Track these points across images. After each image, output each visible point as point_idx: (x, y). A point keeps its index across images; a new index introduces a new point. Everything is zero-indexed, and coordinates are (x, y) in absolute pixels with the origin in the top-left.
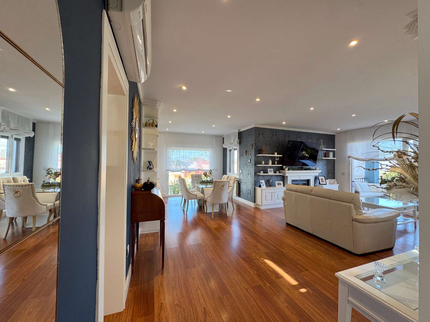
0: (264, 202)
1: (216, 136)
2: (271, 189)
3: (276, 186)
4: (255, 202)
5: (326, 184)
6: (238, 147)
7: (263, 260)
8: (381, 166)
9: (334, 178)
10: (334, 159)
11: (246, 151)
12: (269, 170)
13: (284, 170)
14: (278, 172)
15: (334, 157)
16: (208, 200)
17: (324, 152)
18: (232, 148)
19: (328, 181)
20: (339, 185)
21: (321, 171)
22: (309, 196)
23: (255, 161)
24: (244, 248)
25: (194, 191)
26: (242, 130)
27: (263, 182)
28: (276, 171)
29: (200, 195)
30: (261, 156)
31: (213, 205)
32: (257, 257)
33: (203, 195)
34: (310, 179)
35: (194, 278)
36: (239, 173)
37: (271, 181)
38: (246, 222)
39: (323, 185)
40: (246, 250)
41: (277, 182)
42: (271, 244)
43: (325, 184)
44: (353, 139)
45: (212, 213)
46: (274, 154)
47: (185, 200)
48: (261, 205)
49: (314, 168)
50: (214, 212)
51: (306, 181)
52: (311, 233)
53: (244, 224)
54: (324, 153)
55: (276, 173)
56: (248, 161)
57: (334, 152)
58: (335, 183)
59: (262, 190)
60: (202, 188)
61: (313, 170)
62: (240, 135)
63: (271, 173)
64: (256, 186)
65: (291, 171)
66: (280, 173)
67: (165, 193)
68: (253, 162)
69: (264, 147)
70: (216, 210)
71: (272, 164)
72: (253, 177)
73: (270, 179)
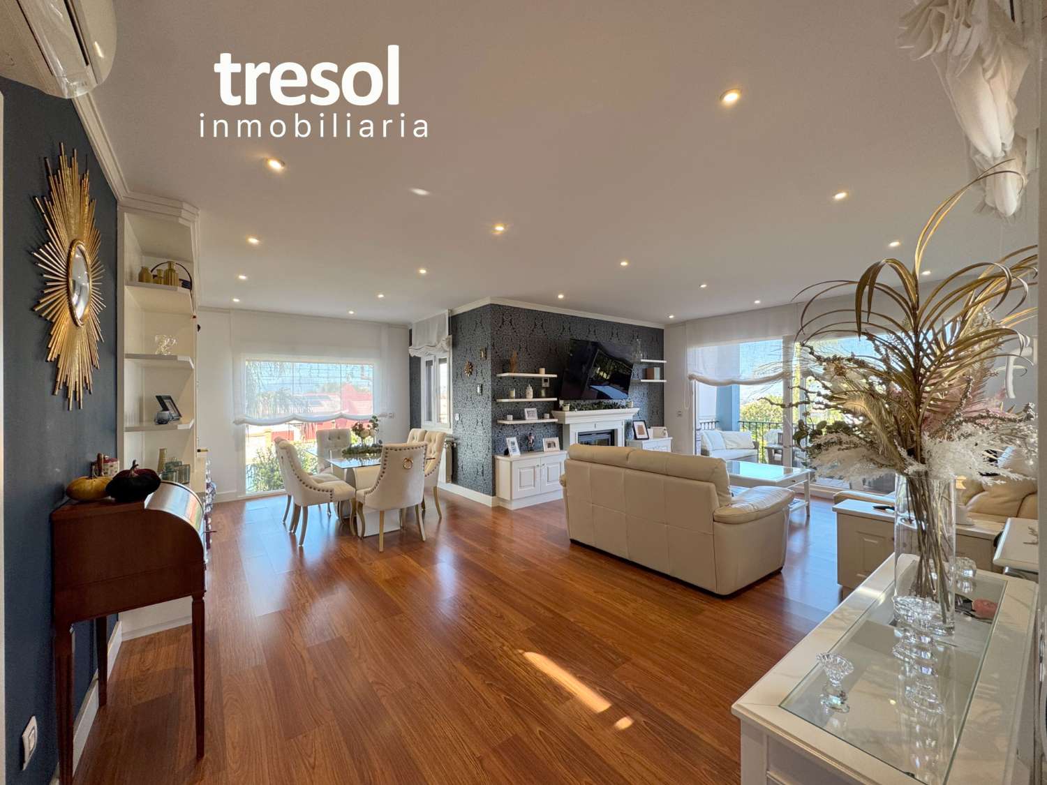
0: (518, 492)
2: (533, 459)
3: (543, 451)
4: (494, 494)
5: (648, 439)
6: (448, 355)
7: (521, 654)
8: (807, 396)
9: (663, 426)
10: (663, 383)
11: (471, 366)
12: (528, 412)
13: (561, 409)
14: (548, 415)
15: (662, 378)
16: (367, 503)
17: (644, 367)
18: (435, 357)
19: (651, 431)
20: (671, 438)
21: (638, 409)
22: (622, 470)
23: (493, 390)
24: (470, 628)
25: (325, 477)
26: (460, 310)
27: (512, 442)
28: (543, 414)
29: (341, 487)
30: (509, 377)
31: (382, 513)
32: (505, 648)
33: (353, 489)
34: (617, 430)
35: (313, 768)
36: (454, 419)
37: (533, 437)
38: (472, 550)
39: (643, 441)
40: (475, 633)
41: (545, 441)
42: (539, 603)
43: (646, 437)
44: (699, 340)
45: (378, 535)
46: (538, 372)
47: (297, 509)
48: (509, 499)
49: (624, 404)
50: (385, 533)
51: (608, 433)
52: (628, 559)
53: (467, 556)
54: (643, 370)
55: (543, 418)
56: (476, 389)
57: (661, 366)
58: (665, 434)
59: (511, 463)
60: (350, 470)
61: (623, 407)
62: (455, 322)
63: (531, 417)
64: (497, 454)
65: (576, 413)
66: (551, 417)
67: (235, 491)
68: (487, 392)
69: (515, 354)
70: (393, 524)
71: (534, 398)
72: (490, 430)
73: (530, 434)
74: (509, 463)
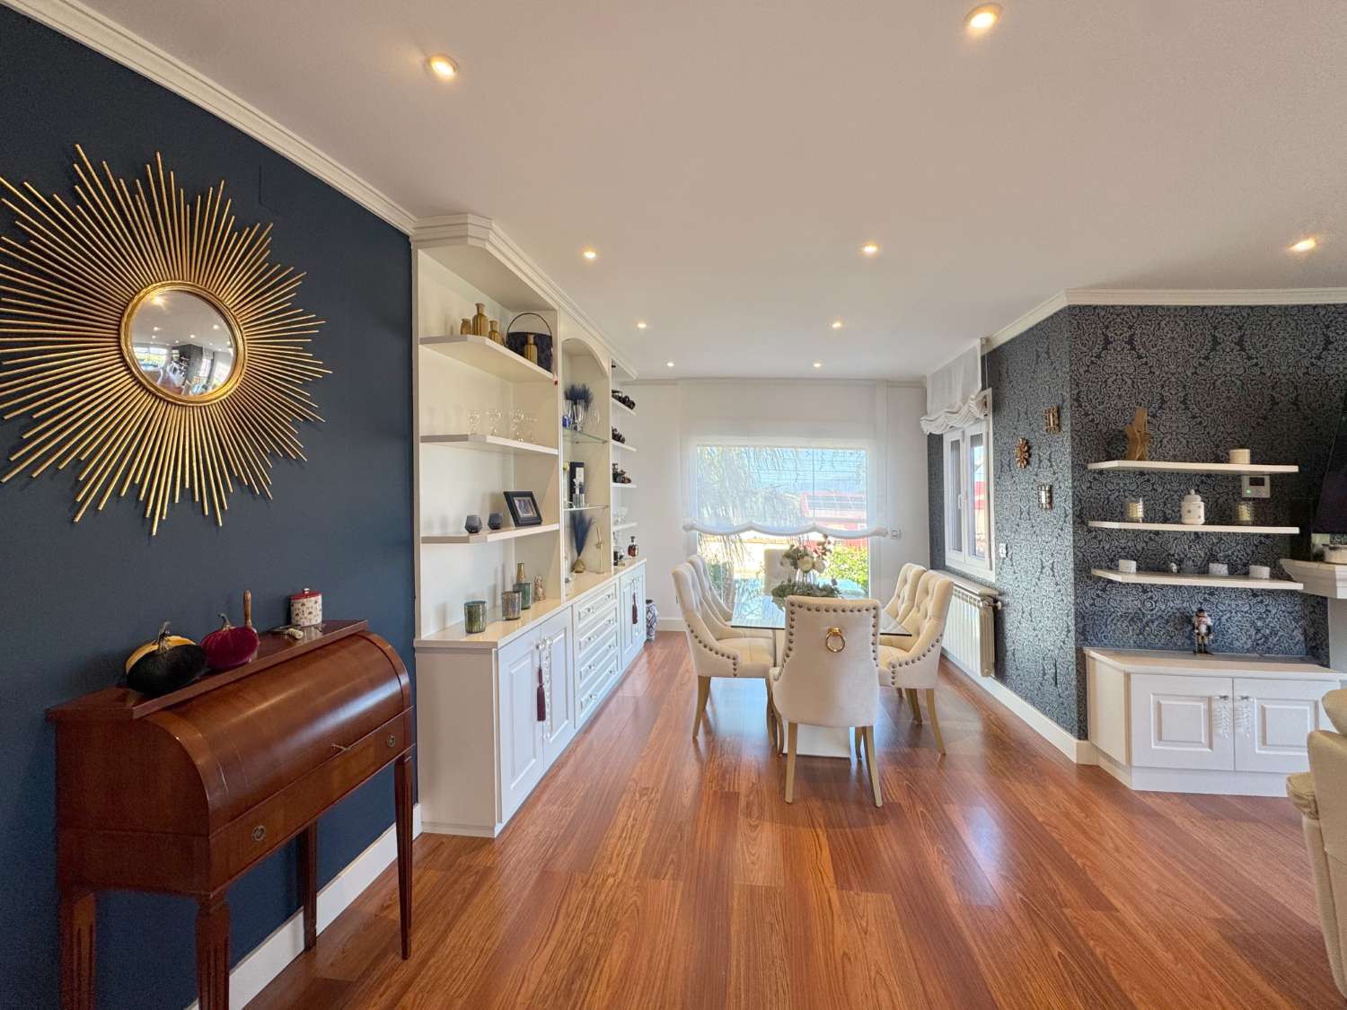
0: (1148, 750)
1: (891, 384)
2: (1208, 677)
4: (1082, 733)
6: (985, 428)
11: (1028, 448)
13: (1320, 558)
14: (1266, 571)
18: (963, 432)
23: (1077, 499)
26: (1003, 336)
28: (1245, 565)
30: (1126, 473)
31: (792, 725)
36: (998, 557)
46: (1225, 459)
48: (1122, 757)
55: (1246, 575)
56: (1040, 498)
59: (1129, 675)
62: (995, 364)
64: (1092, 646)
66: (1278, 574)
68: (1065, 503)
69: (1142, 416)
71: (1208, 522)
72: (1071, 590)
73: (1201, 610)
74: (1121, 678)
